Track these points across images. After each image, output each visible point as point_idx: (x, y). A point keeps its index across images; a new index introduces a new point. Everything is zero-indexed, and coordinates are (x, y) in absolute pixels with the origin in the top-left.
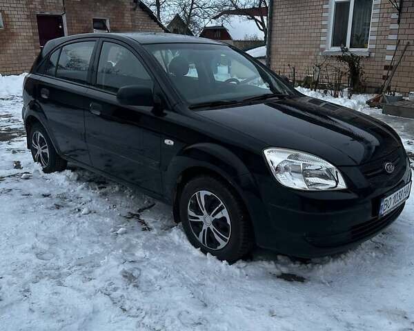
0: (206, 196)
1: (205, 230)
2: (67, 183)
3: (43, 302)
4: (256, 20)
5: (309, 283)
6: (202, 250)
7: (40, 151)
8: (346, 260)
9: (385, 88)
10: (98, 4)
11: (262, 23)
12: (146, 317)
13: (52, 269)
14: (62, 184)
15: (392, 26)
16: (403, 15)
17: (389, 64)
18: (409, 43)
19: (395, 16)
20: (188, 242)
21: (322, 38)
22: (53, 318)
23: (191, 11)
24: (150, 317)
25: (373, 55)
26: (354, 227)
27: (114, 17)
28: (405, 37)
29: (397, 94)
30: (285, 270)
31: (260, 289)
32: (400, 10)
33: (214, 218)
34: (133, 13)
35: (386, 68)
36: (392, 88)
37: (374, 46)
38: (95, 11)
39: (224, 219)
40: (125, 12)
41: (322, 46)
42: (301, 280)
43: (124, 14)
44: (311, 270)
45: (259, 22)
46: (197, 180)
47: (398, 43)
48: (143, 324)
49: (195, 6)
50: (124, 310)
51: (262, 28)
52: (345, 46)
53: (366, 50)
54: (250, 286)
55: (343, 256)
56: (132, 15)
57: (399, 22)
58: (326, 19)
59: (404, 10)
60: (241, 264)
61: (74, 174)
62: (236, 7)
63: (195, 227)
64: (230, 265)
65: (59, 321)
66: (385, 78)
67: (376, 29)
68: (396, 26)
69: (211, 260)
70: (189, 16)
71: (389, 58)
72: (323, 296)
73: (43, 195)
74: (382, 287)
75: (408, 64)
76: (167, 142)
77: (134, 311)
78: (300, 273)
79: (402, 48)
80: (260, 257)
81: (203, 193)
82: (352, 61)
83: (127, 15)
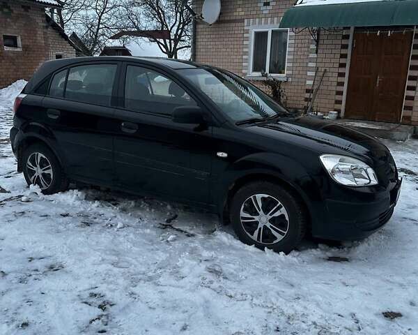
0: (263, 199)
1: (260, 228)
2: (78, 203)
3: (157, 300)
4: (158, 43)
5: (354, 261)
6: (256, 246)
7: (39, 172)
8: (369, 242)
9: (309, 108)
10: (8, 20)
11: (165, 46)
12: (254, 299)
13: (139, 274)
14: (74, 204)
15: (311, 56)
16: (320, 46)
17: (310, 88)
18: (325, 70)
19: (313, 47)
20: (239, 241)
21: (244, 64)
22: (176, 311)
23: (98, 31)
24: (257, 299)
25: (290, 80)
26: (381, 215)
27: (26, 34)
28: (322, 65)
29: (319, 114)
30: (329, 254)
31: (322, 270)
32: (317, 41)
33: (271, 217)
34: (45, 30)
35: (308, 91)
36: (315, 109)
37: (290, 72)
38: (6, 28)
39: (282, 216)
40: (37, 29)
41: (244, 71)
42: (346, 260)
43: (37, 31)
44: (348, 252)
45: (162, 44)
46: (253, 185)
47: (317, 70)
48: (255, 304)
49: (101, 26)
50: (231, 297)
51: (165, 51)
52: (265, 71)
53: (285, 75)
54: (313, 268)
55: (366, 240)
56: (45, 33)
57: (317, 53)
58: (247, 46)
59: (321, 42)
60: (294, 253)
61: (82, 194)
62: (138, 28)
63: (248, 227)
64: (286, 254)
65: (184, 312)
66: (306, 100)
67: (291, 57)
68: (315, 56)
69: (269, 253)
70: (96, 36)
71: (310, 82)
72: (370, 269)
73: (61, 215)
74: (404, 258)
75: (326, 88)
76: (220, 154)
77: (239, 296)
78: (342, 255)
79: (321, 74)
80: (303, 248)
81: (259, 196)
82: (274, 85)
83: (40, 32)
